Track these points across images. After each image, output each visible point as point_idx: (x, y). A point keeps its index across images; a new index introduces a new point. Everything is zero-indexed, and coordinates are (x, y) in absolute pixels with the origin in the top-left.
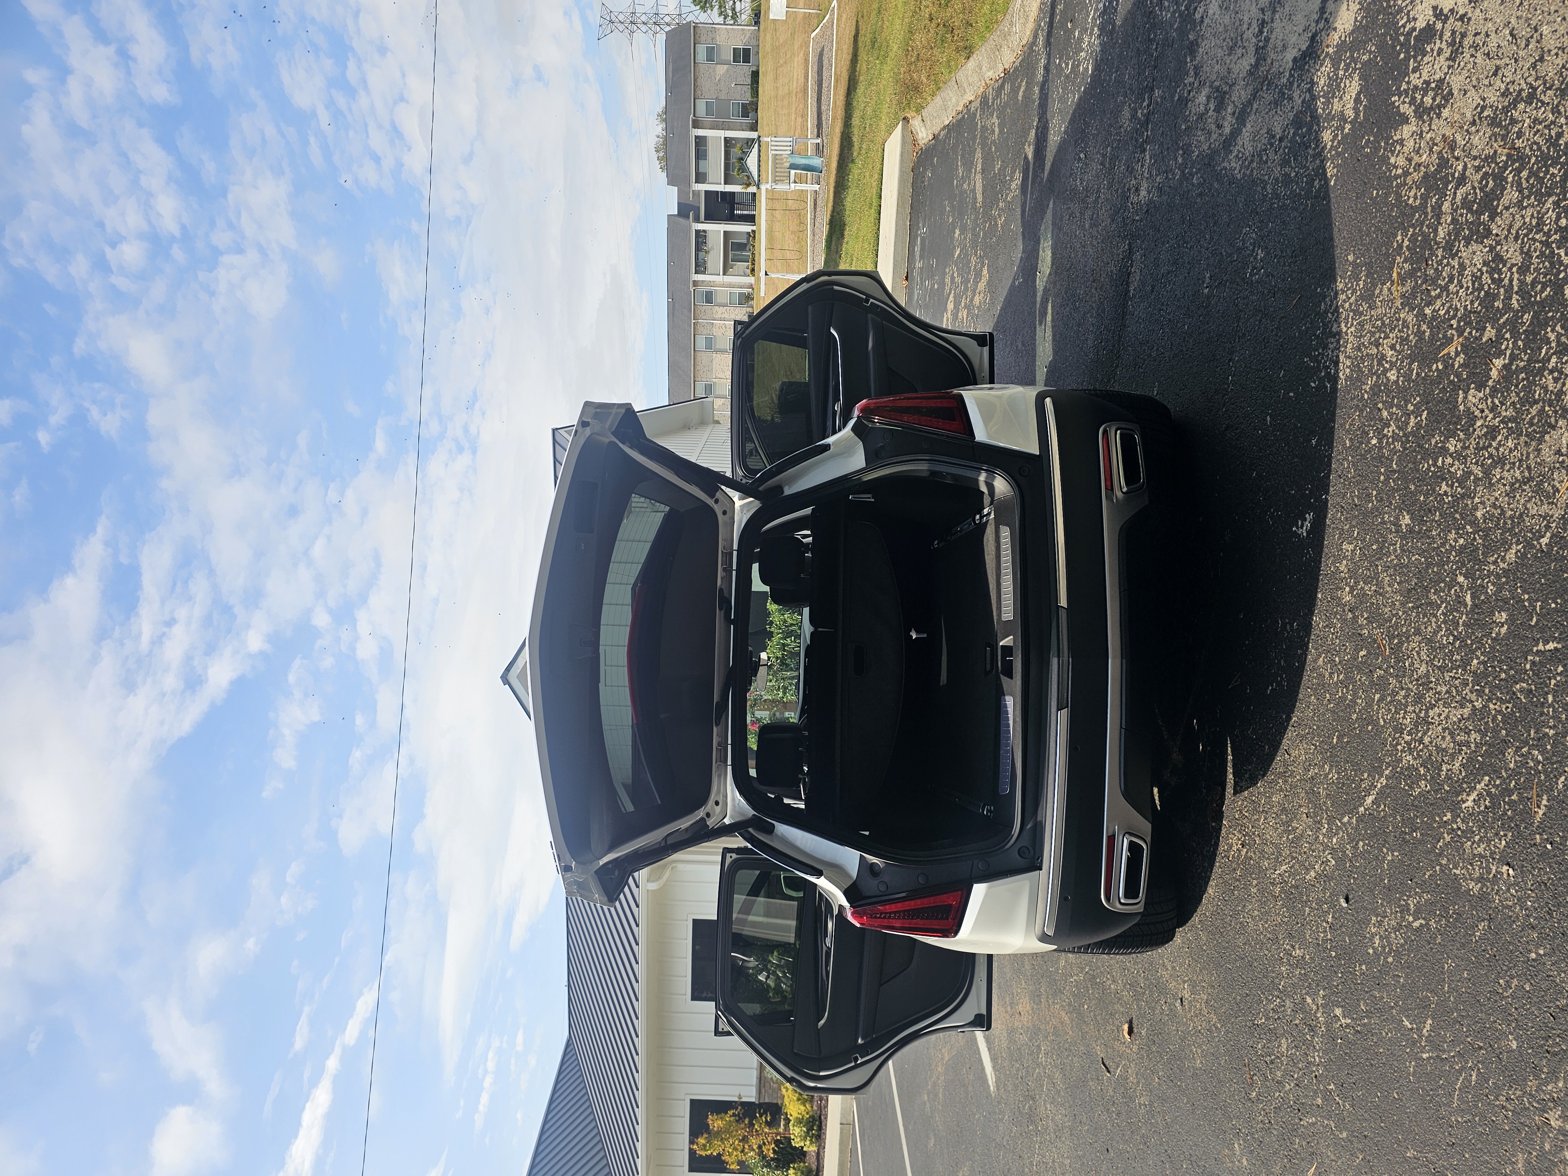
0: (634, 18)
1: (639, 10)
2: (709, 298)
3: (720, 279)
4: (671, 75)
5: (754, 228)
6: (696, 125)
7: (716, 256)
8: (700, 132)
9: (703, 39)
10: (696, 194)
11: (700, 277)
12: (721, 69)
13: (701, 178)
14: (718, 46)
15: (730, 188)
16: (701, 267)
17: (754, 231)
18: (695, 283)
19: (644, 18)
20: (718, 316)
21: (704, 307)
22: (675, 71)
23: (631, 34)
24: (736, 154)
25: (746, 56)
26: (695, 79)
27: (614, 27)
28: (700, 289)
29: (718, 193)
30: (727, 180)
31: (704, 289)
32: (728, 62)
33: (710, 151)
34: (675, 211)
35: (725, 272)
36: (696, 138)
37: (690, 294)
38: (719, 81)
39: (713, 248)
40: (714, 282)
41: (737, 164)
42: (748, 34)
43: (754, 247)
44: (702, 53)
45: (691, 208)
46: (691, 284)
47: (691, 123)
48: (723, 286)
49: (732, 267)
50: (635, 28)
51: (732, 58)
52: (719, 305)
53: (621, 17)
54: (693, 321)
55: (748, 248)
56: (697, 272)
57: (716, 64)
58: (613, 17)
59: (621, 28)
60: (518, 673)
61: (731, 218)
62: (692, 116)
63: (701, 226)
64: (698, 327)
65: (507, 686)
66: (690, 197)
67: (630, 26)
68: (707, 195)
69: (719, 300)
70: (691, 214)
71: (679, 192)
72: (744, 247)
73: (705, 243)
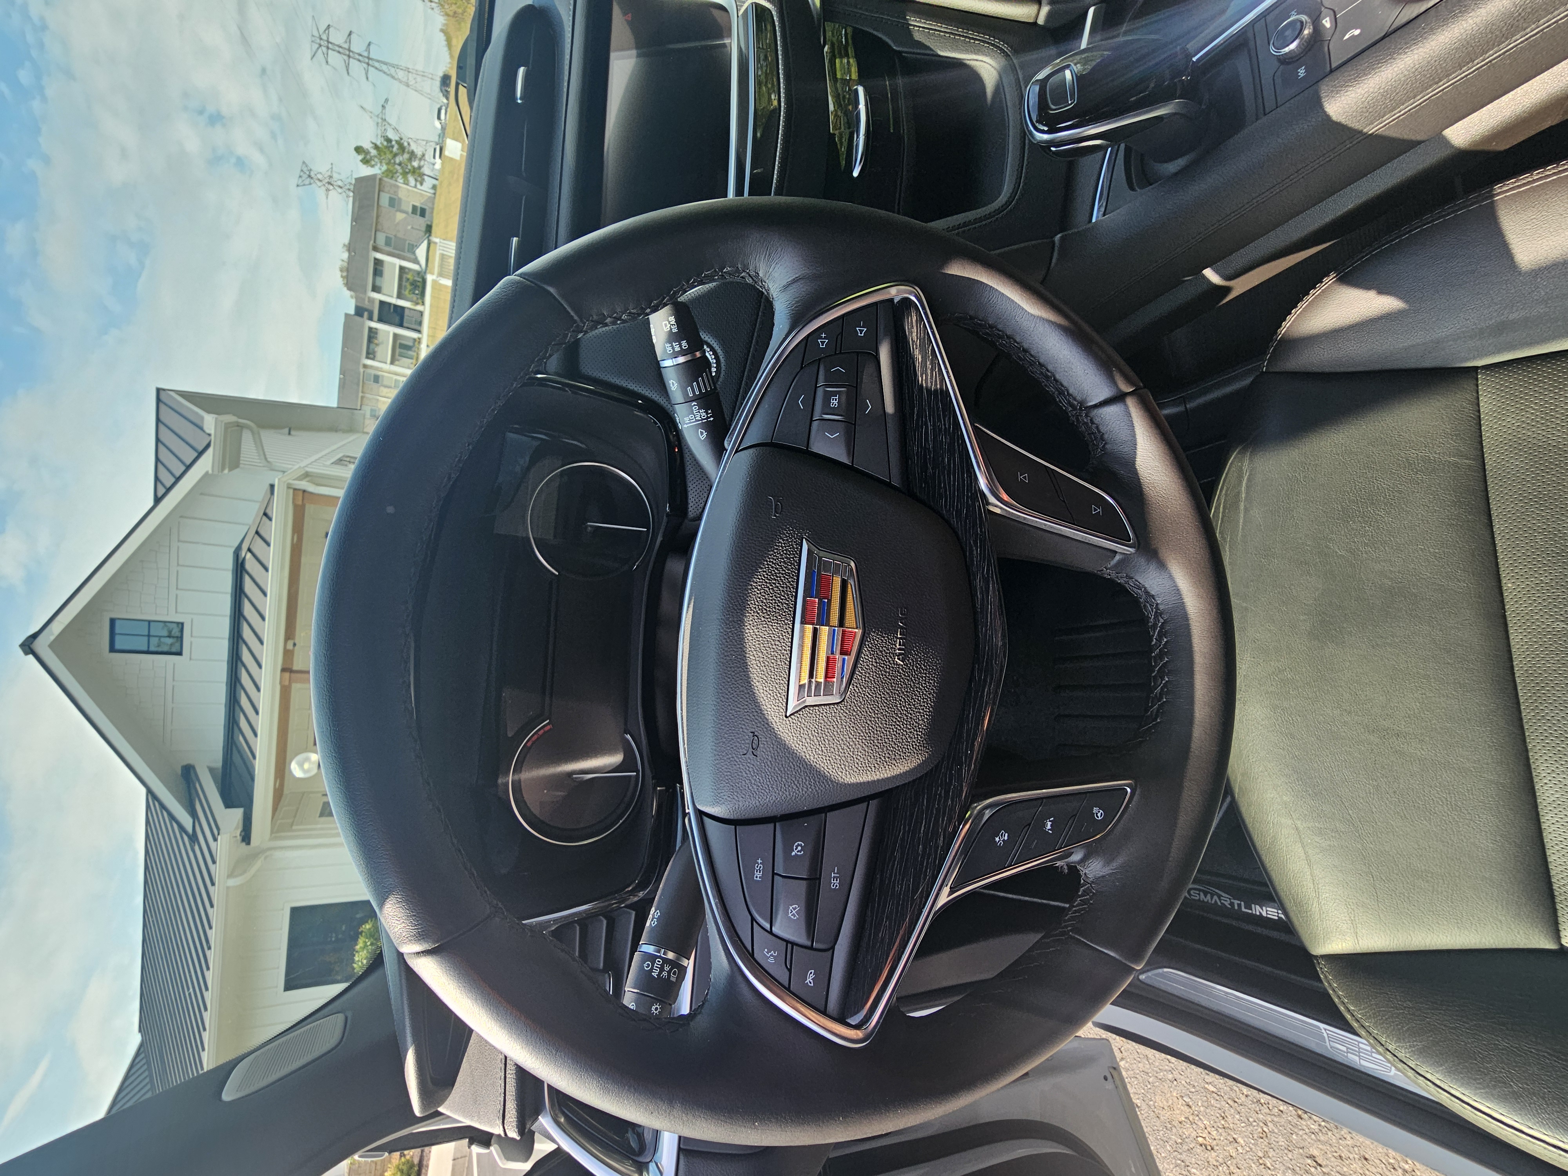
0: (332, 181)
1: (335, 176)
2: (377, 379)
3: (387, 367)
4: (356, 209)
5: (420, 336)
6: (376, 249)
7: (386, 349)
8: (379, 256)
9: (386, 189)
10: (371, 300)
11: (369, 362)
12: (400, 216)
13: (376, 289)
14: (400, 199)
15: (401, 303)
16: (370, 355)
17: (419, 339)
18: (365, 366)
19: (340, 183)
20: (383, 394)
21: (371, 384)
22: (361, 207)
23: (328, 190)
24: (408, 279)
25: (423, 213)
26: (378, 217)
27: (312, 181)
28: (369, 371)
29: (390, 304)
30: (399, 296)
31: (373, 372)
32: (406, 212)
33: (386, 271)
34: (352, 311)
35: (392, 363)
36: (375, 259)
37: (359, 374)
38: (398, 223)
39: (382, 343)
40: (381, 368)
41: (409, 287)
42: (426, 198)
43: (418, 349)
44: (385, 199)
45: (366, 310)
46: (361, 366)
47: (371, 247)
48: (389, 373)
49: (398, 360)
50: (331, 187)
51: (410, 210)
52: (386, 387)
53: (320, 176)
54: (360, 394)
55: (413, 349)
56: (367, 358)
57: (397, 211)
58: (312, 174)
59: (319, 184)
60: (52, 638)
61: (401, 325)
62: (372, 242)
63: (374, 325)
64: (365, 399)
65: (31, 657)
66: (366, 302)
67: (327, 185)
68: (382, 303)
69: (385, 383)
70: (366, 314)
71: (357, 298)
72: (408, 348)
73: (377, 337)
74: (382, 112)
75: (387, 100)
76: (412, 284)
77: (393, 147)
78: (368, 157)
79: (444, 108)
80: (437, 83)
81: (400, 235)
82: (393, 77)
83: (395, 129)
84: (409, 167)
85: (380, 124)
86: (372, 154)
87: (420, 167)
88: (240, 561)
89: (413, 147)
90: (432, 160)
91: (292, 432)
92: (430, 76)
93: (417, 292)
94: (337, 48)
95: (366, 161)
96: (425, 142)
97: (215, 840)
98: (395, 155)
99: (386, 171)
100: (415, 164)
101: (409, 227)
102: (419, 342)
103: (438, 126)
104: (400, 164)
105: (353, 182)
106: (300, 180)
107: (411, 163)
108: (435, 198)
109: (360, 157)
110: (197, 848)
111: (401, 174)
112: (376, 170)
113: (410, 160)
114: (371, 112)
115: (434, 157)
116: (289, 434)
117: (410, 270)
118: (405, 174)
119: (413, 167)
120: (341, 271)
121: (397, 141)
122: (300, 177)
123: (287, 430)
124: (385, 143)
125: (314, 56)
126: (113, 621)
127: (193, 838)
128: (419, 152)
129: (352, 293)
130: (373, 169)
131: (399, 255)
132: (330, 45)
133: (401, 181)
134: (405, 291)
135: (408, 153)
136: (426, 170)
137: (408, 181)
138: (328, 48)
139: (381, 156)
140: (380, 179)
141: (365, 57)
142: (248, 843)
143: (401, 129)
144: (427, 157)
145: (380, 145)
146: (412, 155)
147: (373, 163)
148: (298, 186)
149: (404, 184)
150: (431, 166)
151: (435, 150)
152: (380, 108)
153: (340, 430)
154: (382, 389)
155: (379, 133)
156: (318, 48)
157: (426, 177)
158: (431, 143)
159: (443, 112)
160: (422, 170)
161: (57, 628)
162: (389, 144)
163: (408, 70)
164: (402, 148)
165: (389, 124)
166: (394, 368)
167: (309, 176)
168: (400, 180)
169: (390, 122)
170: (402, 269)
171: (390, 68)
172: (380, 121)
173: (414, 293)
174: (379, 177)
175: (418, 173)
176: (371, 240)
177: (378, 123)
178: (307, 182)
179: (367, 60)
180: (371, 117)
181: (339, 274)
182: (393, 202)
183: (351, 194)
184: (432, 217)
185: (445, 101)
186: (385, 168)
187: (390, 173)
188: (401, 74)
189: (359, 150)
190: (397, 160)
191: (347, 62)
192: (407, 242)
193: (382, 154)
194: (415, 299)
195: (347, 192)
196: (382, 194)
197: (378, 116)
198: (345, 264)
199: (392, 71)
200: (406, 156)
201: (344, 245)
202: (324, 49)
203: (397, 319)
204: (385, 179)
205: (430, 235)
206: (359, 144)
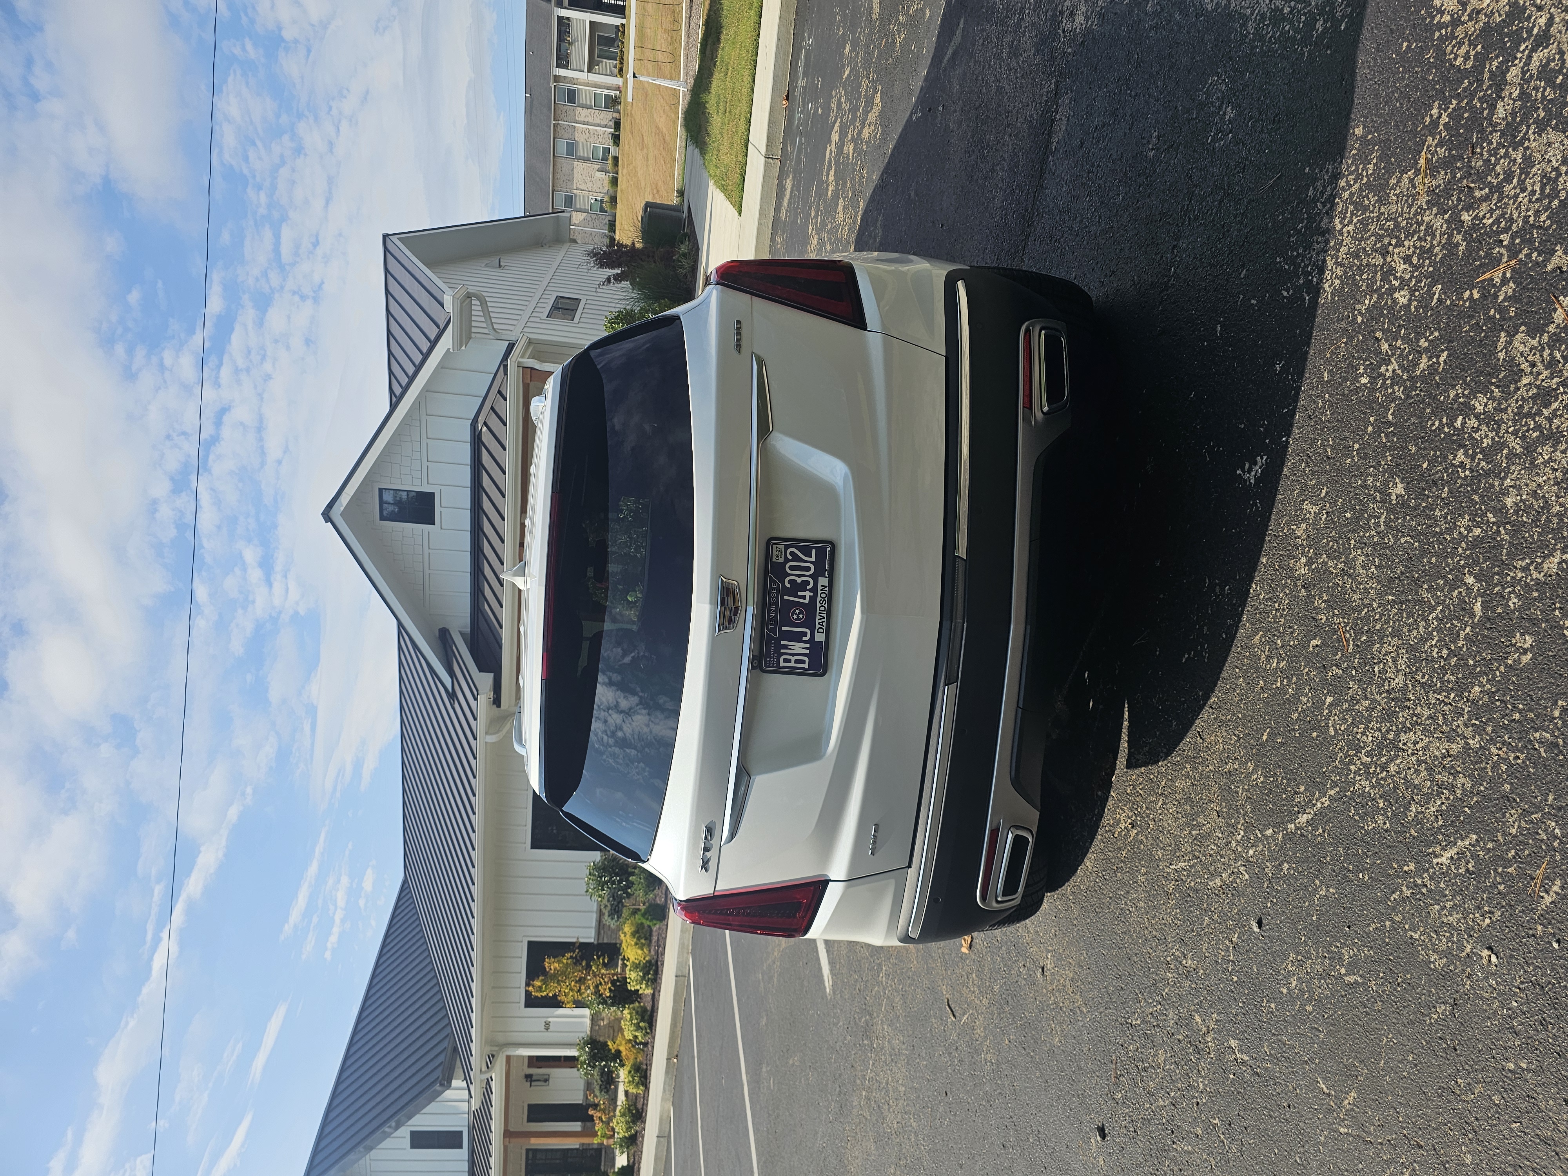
2: (571, 97)
3: (583, 76)
5: (624, 21)
7: (580, 50)
11: (562, 72)
16: (563, 61)
17: (623, 25)
18: (557, 78)
20: (581, 119)
21: (566, 107)
28: (562, 85)
31: (567, 86)
35: (589, 71)
37: (550, 90)
39: (577, 40)
40: (578, 79)
43: (623, 43)
46: (552, 79)
48: (587, 85)
49: (598, 65)
52: (583, 106)
54: (553, 123)
55: (616, 43)
56: (559, 65)
60: (342, 509)
61: (598, 7)
63: (564, 13)
64: (559, 129)
65: (329, 523)
69: (583, 101)
72: (611, 42)
73: (569, 32)
88: (477, 434)
91: (502, 262)
97: (476, 699)
102: (624, 32)
110: (456, 705)
116: (500, 265)
123: (496, 260)
126: (381, 490)
127: (452, 696)
142: (499, 706)
154: (579, 110)
161: (345, 499)
166: (592, 77)
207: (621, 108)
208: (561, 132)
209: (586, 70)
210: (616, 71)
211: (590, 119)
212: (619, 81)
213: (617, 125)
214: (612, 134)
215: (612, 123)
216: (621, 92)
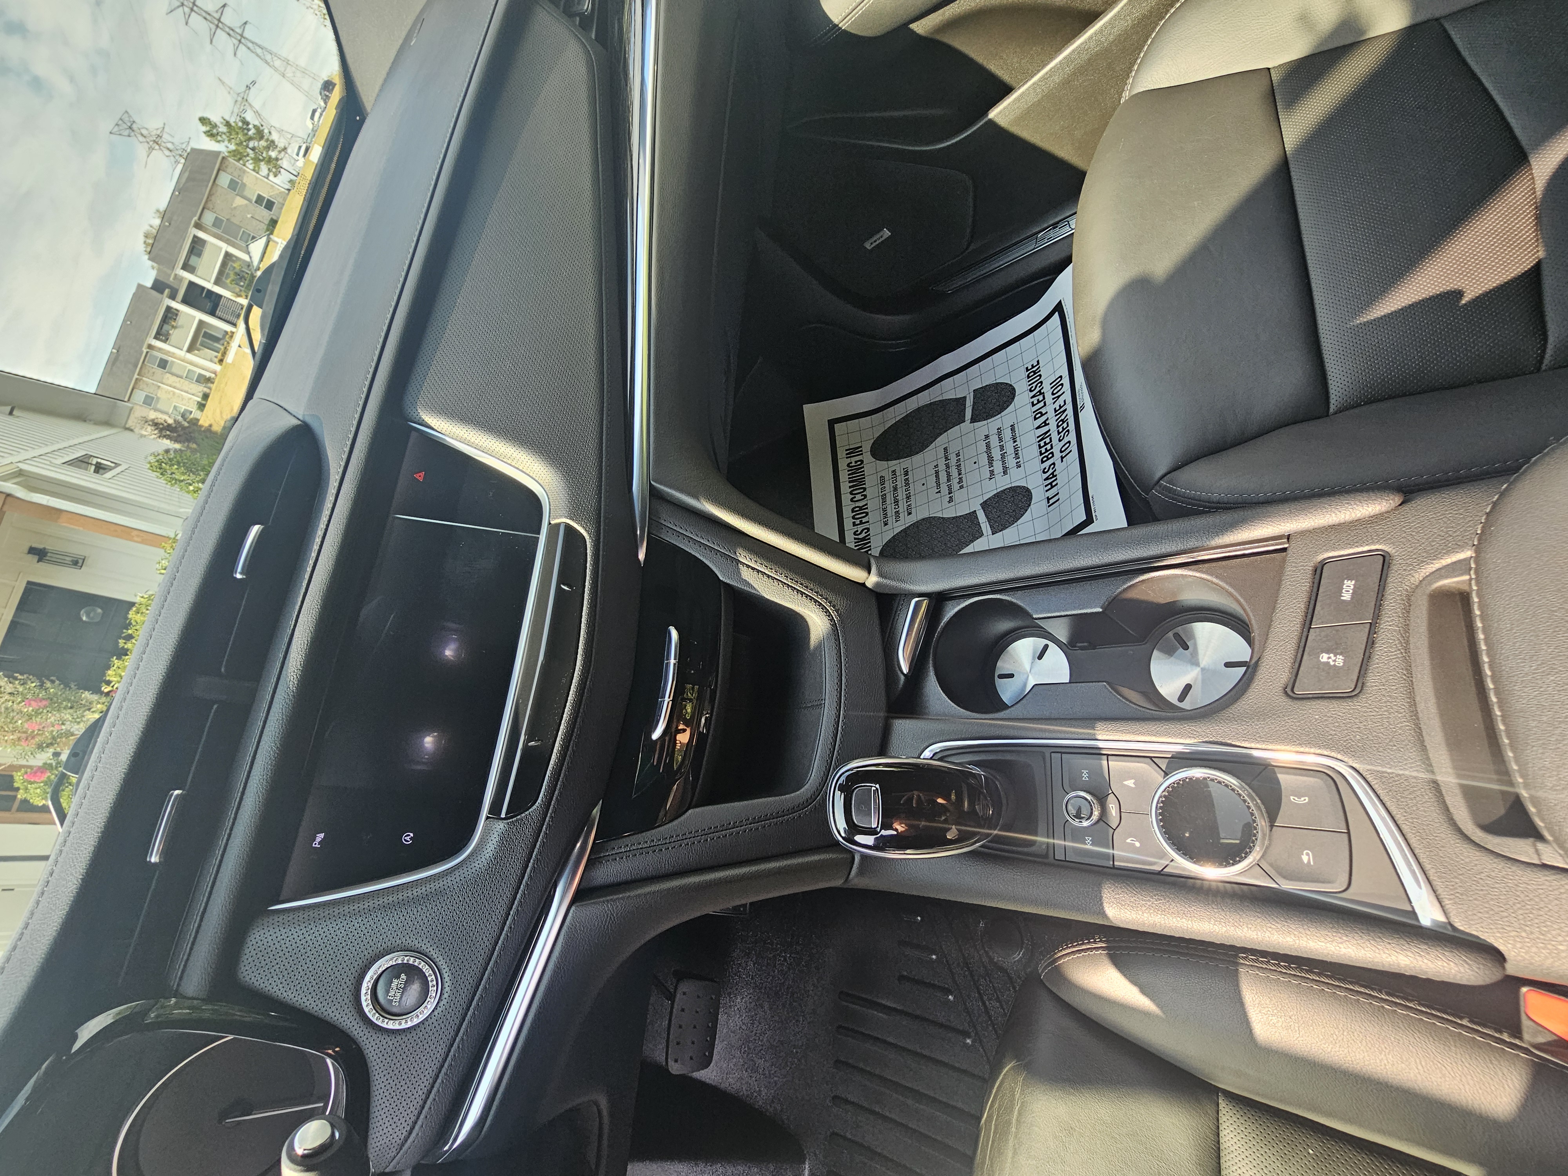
0: (160, 140)
1: (166, 137)
2: (163, 364)
3: (182, 353)
4: (183, 180)
5: (234, 330)
6: (198, 226)
7: (184, 334)
8: (202, 234)
9: (229, 170)
10: (179, 279)
11: (158, 344)
12: (239, 201)
13: (188, 268)
14: (244, 185)
15: (219, 290)
16: (162, 335)
17: (233, 333)
18: (150, 347)
19: (170, 146)
20: (169, 382)
21: (154, 370)
22: (190, 179)
23: (151, 149)
24: (234, 268)
25: (270, 205)
26: (210, 195)
27: (132, 134)
28: (155, 353)
29: (203, 288)
30: (217, 282)
31: (160, 355)
32: (249, 200)
33: (207, 252)
34: (149, 284)
35: (189, 350)
36: (195, 237)
37: (142, 352)
38: (235, 208)
39: (182, 327)
40: (174, 354)
41: (232, 276)
42: (278, 192)
43: (228, 343)
44: (224, 180)
45: (169, 287)
46: (145, 346)
47: (193, 222)
48: (183, 361)
49: (198, 350)
50: (157, 147)
51: (254, 199)
52: (173, 374)
53: (144, 132)
54: (136, 376)
55: (221, 342)
56: (156, 338)
57: (237, 195)
58: (135, 126)
59: (141, 139)
61: (212, 313)
62: (196, 218)
63: (174, 305)
64: (141, 383)
66: (171, 279)
67: (151, 143)
68: (191, 284)
69: (174, 370)
70: (167, 291)
71: (159, 270)
72: (217, 340)
73: (175, 319)
74: (245, 92)
75: (254, 83)
76: (237, 274)
77: (249, 130)
78: (215, 131)
79: (319, 111)
80: (319, 85)
81: (235, 220)
82: (267, 62)
83: (256, 113)
84: (264, 155)
85: (239, 103)
86: (220, 130)
87: (277, 159)
89: (275, 137)
90: (295, 156)
91: (14, 413)
92: (312, 75)
93: (242, 284)
94: (204, 14)
95: (211, 135)
96: (290, 136)
98: (250, 139)
99: (234, 151)
100: (273, 154)
101: (249, 216)
102: (232, 337)
103: (311, 126)
104: (253, 149)
105: (189, 150)
106: (116, 129)
107: (268, 152)
108: (288, 194)
109: (205, 129)
111: (252, 159)
112: (221, 147)
113: (268, 148)
114: (231, 88)
115: (298, 155)
116: (11, 413)
117: (238, 259)
118: (257, 160)
119: (270, 157)
120: (146, 236)
121: (255, 126)
122: (117, 125)
123: (8, 408)
124: (240, 124)
125: (171, 11)
128: (281, 144)
129: (155, 265)
130: (217, 144)
131: (228, 240)
132: (195, 8)
133: (251, 167)
134: (226, 278)
135: (267, 140)
136: (285, 163)
137: (259, 168)
138: (192, 10)
139: (231, 135)
140: (223, 158)
141: (238, 33)
143: (264, 114)
144: (289, 151)
145: (233, 124)
146: (272, 145)
147: (219, 138)
148: (111, 133)
149: (254, 170)
150: (293, 161)
151: (300, 147)
152: (243, 88)
153: (90, 421)
154: (168, 375)
155: (236, 111)
156: (178, 7)
157: (282, 170)
158: (298, 139)
159: (317, 115)
160: (279, 162)
162: (245, 127)
163: (287, 62)
164: (260, 134)
165: (250, 105)
166: (190, 356)
167: (130, 128)
168: (250, 165)
169: (253, 104)
170: (227, 255)
171: (266, 53)
172: (240, 99)
173: (237, 284)
174: (222, 155)
175: (275, 165)
176: (195, 216)
177: (236, 101)
178: (126, 133)
179: (239, 37)
180: (229, 93)
181: (142, 239)
182: (233, 185)
183: (183, 161)
184: (280, 213)
185: (322, 104)
186: (232, 147)
187: (239, 155)
188: (277, 63)
189: (203, 120)
190: (251, 144)
191: (213, 30)
192: (242, 230)
193: (233, 133)
194: (237, 290)
195: (177, 157)
196: (222, 174)
197: (238, 94)
198: (154, 232)
199: (268, 57)
200: (263, 143)
201: (158, 211)
202: (187, 10)
203: (209, 305)
204: (231, 160)
205: (272, 233)
206: (205, 115)
207: (213, 386)
208: (141, 385)
209: (186, 348)
210: (216, 360)
211: (178, 385)
212: (217, 368)
213: (206, 396)
214: (198, 402)
215: (201, 395)
216: (216, 375)
